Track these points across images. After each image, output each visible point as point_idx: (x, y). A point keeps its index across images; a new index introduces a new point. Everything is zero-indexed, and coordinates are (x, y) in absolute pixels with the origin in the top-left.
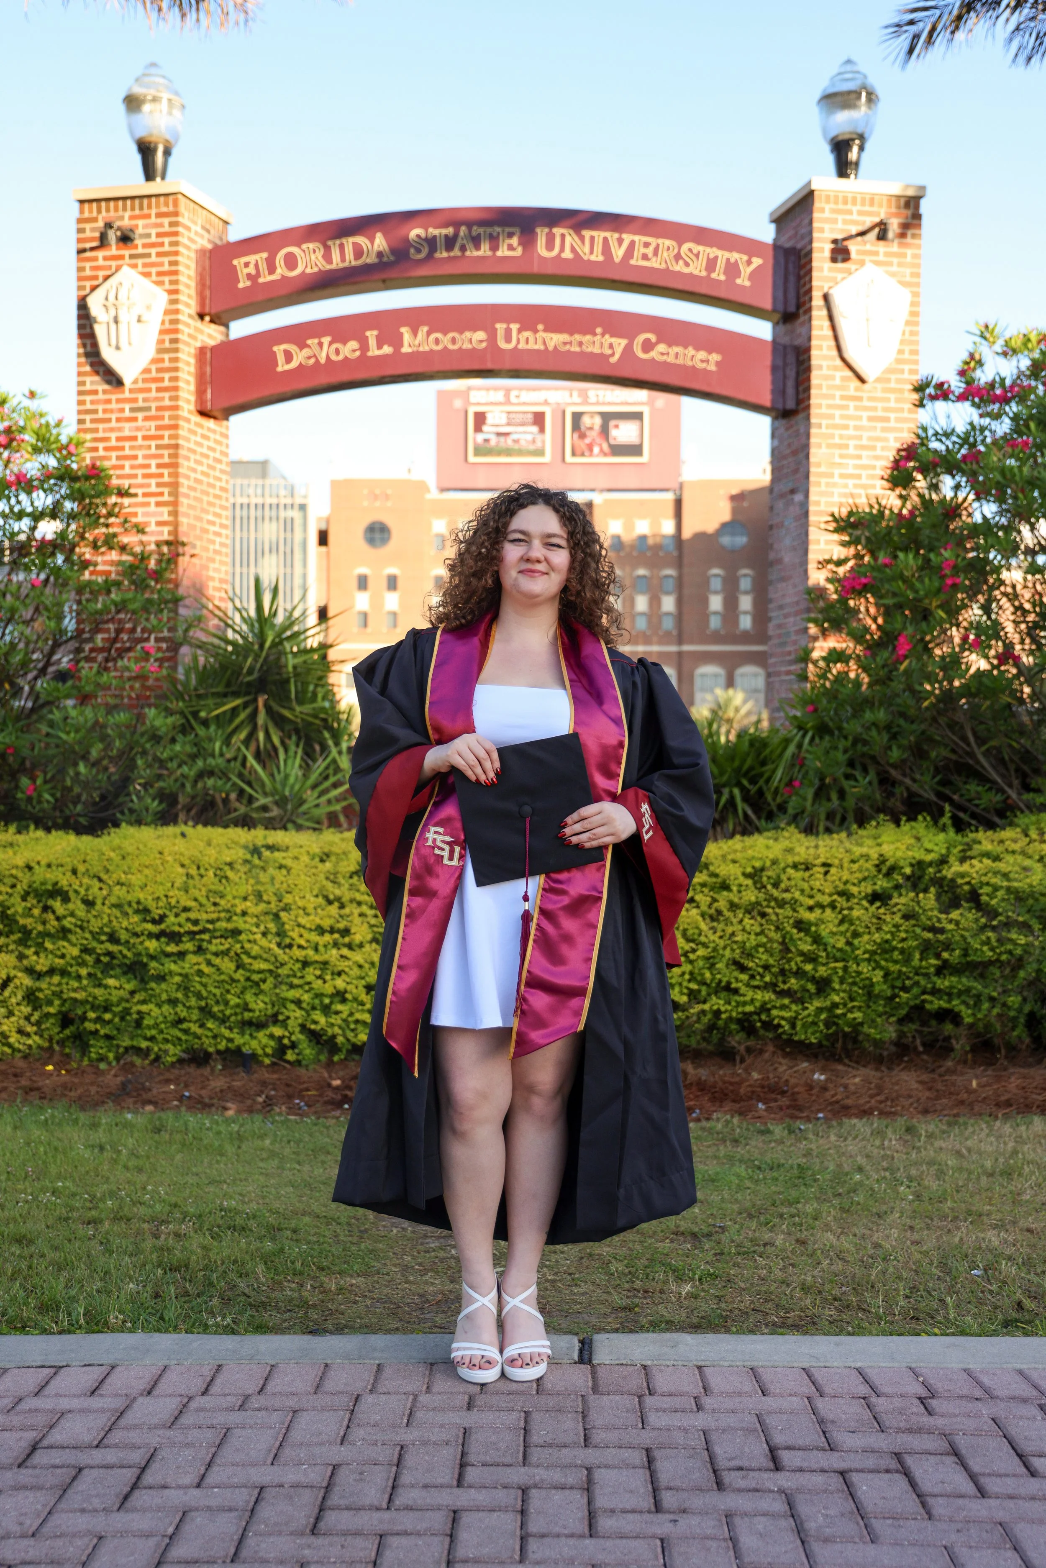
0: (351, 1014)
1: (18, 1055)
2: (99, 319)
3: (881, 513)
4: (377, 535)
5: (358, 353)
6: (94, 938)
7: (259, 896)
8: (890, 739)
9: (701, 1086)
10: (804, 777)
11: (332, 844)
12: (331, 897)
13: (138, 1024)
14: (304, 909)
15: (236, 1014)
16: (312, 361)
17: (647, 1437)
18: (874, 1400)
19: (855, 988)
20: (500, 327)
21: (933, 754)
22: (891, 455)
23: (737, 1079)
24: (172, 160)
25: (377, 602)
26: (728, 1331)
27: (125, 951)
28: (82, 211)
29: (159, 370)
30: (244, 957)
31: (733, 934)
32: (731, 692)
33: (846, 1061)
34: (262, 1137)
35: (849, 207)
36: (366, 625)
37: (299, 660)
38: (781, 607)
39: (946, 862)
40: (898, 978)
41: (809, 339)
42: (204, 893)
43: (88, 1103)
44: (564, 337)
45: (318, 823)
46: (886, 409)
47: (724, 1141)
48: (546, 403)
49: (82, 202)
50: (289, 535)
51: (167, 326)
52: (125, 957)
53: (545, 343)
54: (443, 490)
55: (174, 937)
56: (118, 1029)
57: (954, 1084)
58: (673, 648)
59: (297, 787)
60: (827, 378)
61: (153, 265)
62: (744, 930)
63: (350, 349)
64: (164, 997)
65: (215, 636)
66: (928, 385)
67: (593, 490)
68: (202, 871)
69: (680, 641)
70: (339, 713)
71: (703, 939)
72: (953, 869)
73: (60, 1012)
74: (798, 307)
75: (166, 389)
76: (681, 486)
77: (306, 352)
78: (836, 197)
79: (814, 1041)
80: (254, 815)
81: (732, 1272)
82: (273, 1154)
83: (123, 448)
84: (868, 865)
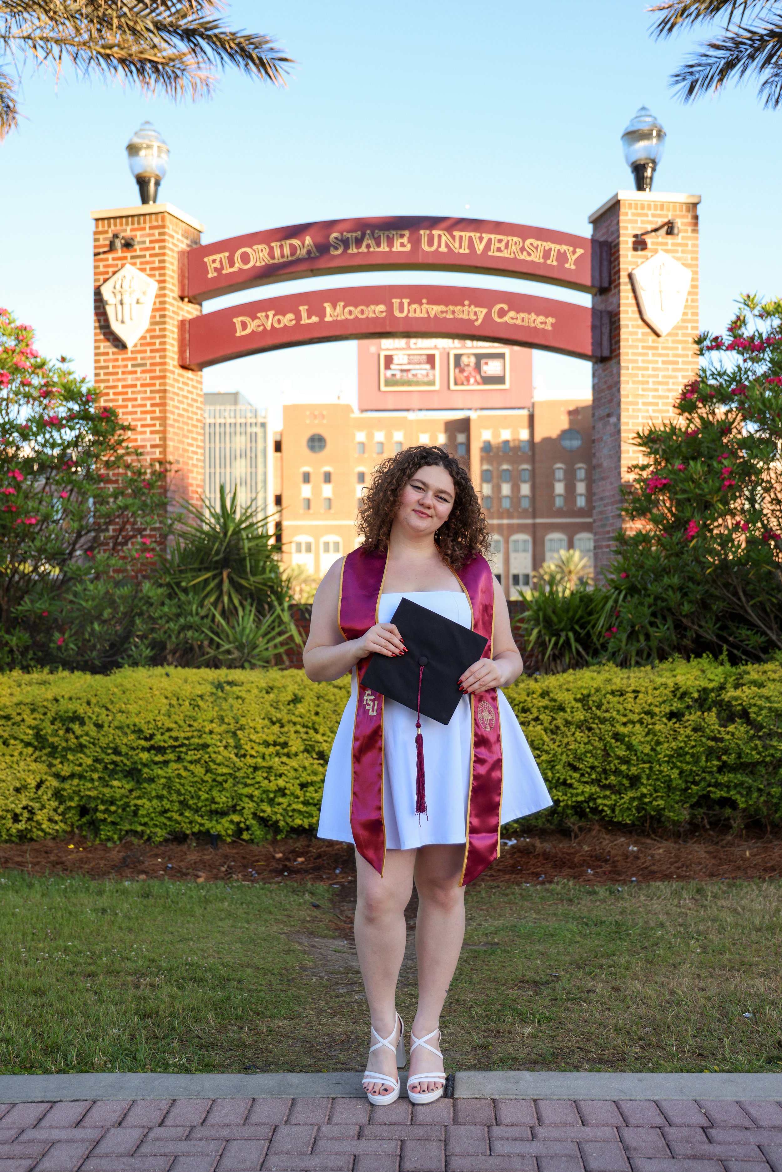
0: (290, 805)
1: (48, 837)
2: (109, 302)
3: (673, 430)
4: (317, 444)
5: (294, 322)
6: (103, 751)
7: (222, 719)
8: (682, 597)
9: (546, 856)
10: (619, 626)
11: (274, 680)
12: (274, 719)
13: (135, 813)
14: (255, 729)
15: (206, 806)
16: (261, 328)
17: (493, 1163)
18: (667, 1129)
19: (658, 783)
20: (396, 302)
21: (715, 608)
22: (680, 389)
23: (572, 851)
24: (161, 189)
25: (317, 492)
26: (558, 1068)
27: (125, 761)
28: (97, 227)
29: (152, 337)
30: (211, 764)
31: (568, 744)
32: (571, 551)
33: (653, 836)
34: (222, 900)
35: (645, 211)
36: (309, 508)
37: (253, 544)
38: (602, 499)
39: (724, 688)
40: (690, 775)
41: (619, 306)
42: (182, 717)
43: (96, 874)
44: (442, 308)
45: (267, 662)
46: (676, 356)
47: (562, 900)
48: (436, 349)
49: (97, 220)
50: (254, 445)
51: (158, 306)
52: (125, 765)
53: (428, 312)
54: (363, 411)
55: (160, 750)
56: (121, 817)
57: (732, 854)
58: (529, 521)
59: (251, 636)
60: (632, 333)
61: (147, 263)
62: (575, 741)
63: (288, 319)
64: (154, 794)
65: (192, 528)
66: (705, 339)
67: (470, 409)
68: (181, 702)
69: (534, 517)
70: (282, 581)
71: (545, 747)
72: (729, 694)
73: (79, 806)
74: (610, 283)
75: (157, 351)
76: (533, 405)
77: (257, 322)
78: (636, 205)
79: (629, 822)
80: (221, 657)
81: (563, 1015)
82: (230, 914)
83: (127, 393)
84: (667, 692)
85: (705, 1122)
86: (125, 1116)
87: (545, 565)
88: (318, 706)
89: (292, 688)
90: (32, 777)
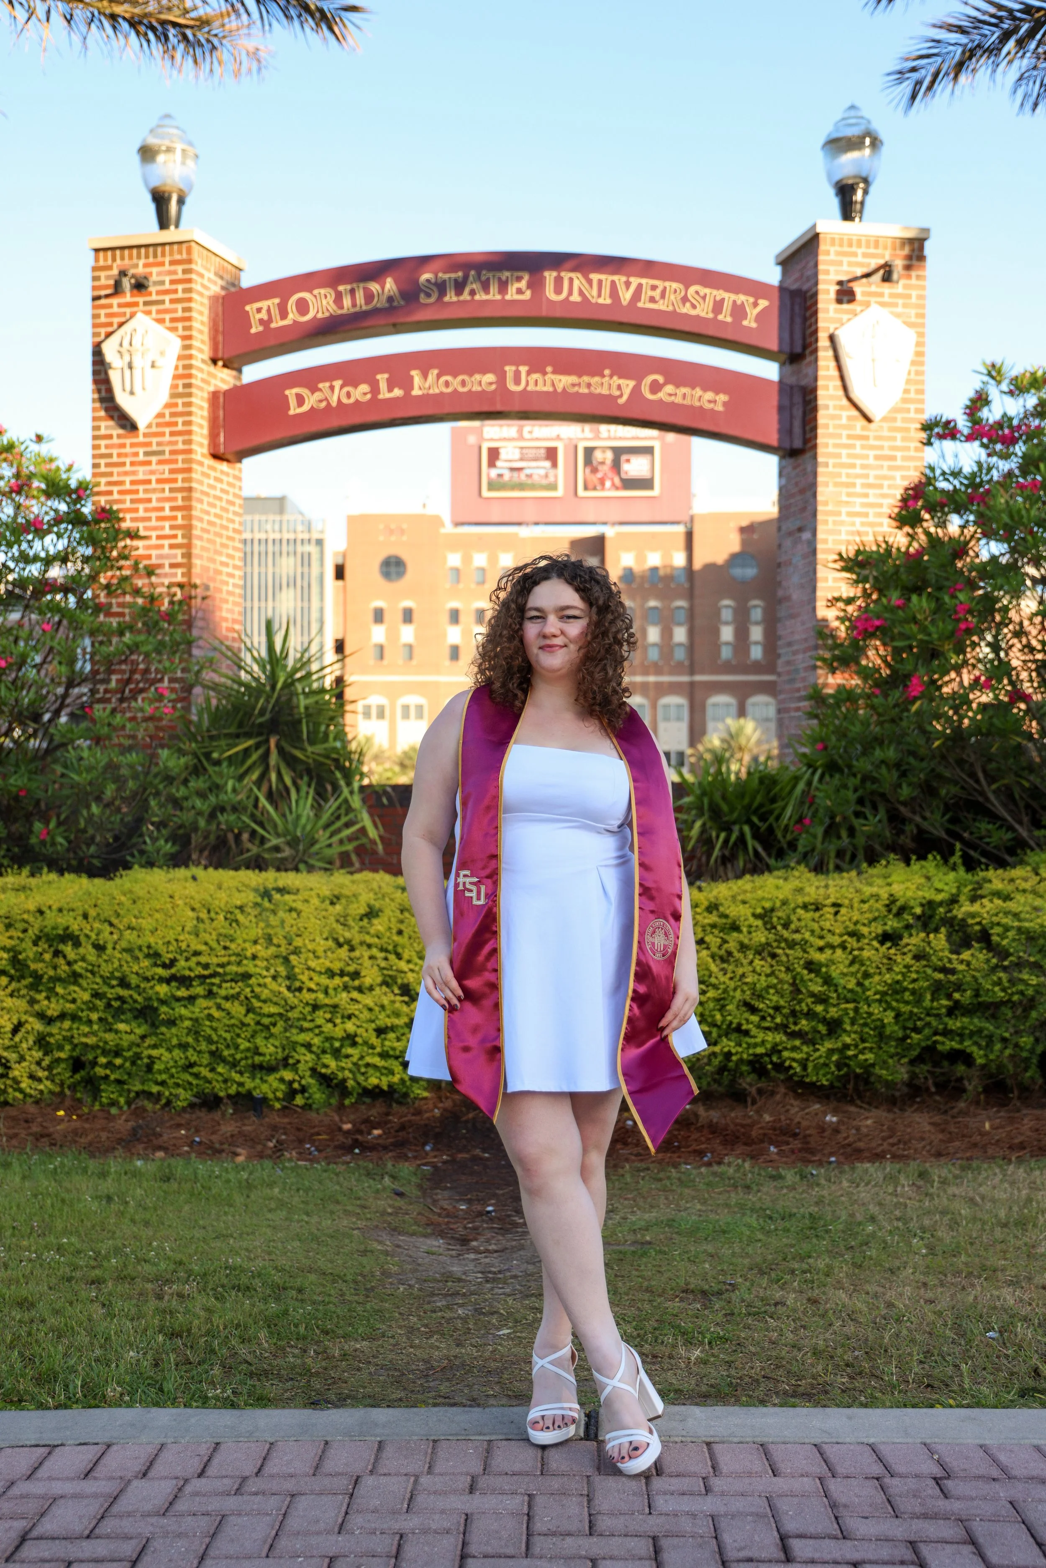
0: (362, 1058)
1: (29, 1100)
2: (114, 365)
3: (888, 551)
4: (393, 569)
5: (369, 396)
6: (105, 983)
7: (269, 939)
8: (900, 777)
9: (713, 1129)
10: (814, 816)
11: (342, 886)
12: (341, 940)
13: (149, 1068)
14: (314, 952)
15: (246, 1058)
16: (324, 404)
17: (654, 1524)
18: (887, 1480)
19: (867, 1030)
20: (510, 369)
21: (943, 792)
22: (898, 493)
23: (749, 1121)
24: (185, 209)
25: (393, 635)
26: (738, 1402)
27: (136, 996)
28: (97, 260)
29: (173, 415)
30: (254, 1001)
31: (743, 975)
32: (742, 721)
33: (858, 1102)
34: (271, 1185)
35: (854, 249)
36: (382, 657)
37: (311, 701)
38: (790, 644)
39: (957, 901)
40: (910, 1018)
41: (816, 379)
42: (214, 937)
43: (97, 1150)
44: (573, 379)
45: (330, 863)
46: (893, 448)
47: (736, 1187)
48: (558, 438)
49: (97, 250)
50: (306, 569)
51: (181, 371)
52: (135, 1001)
53: (553, 385)
54: (457, 524)
55: (184, 981)
56: (129, 1074)
57: (966, 1126)
58: (685, 679)
59: (309, 828)
60: (833, 417)
61: (166, 311)
62: (754, 971)
63: (361, 392)
64: (175, 1041)
65: (227, 677)
66: (935, 423)
67: (605, 523)
68: (213, 915)
69: (692, 672)
70: (350, 753)
71: (713, 980)
72: (963, 909)
73: (71, 1057)
74: (805, 347)
75: (179, 433)
76: (692, 519)
77: (318, 395)
78: (841, 240)
79: (825, 1083)
80: (266, 856)
81: (743, 1335)
82: (281, 1204)
83: (137, 492)
84: (878, 905)
85: (937, 1471)
86: (151, 1463)
87: (706, 739)
88: (401, 922)
89: (366, 898)
90: (6, 1017)
